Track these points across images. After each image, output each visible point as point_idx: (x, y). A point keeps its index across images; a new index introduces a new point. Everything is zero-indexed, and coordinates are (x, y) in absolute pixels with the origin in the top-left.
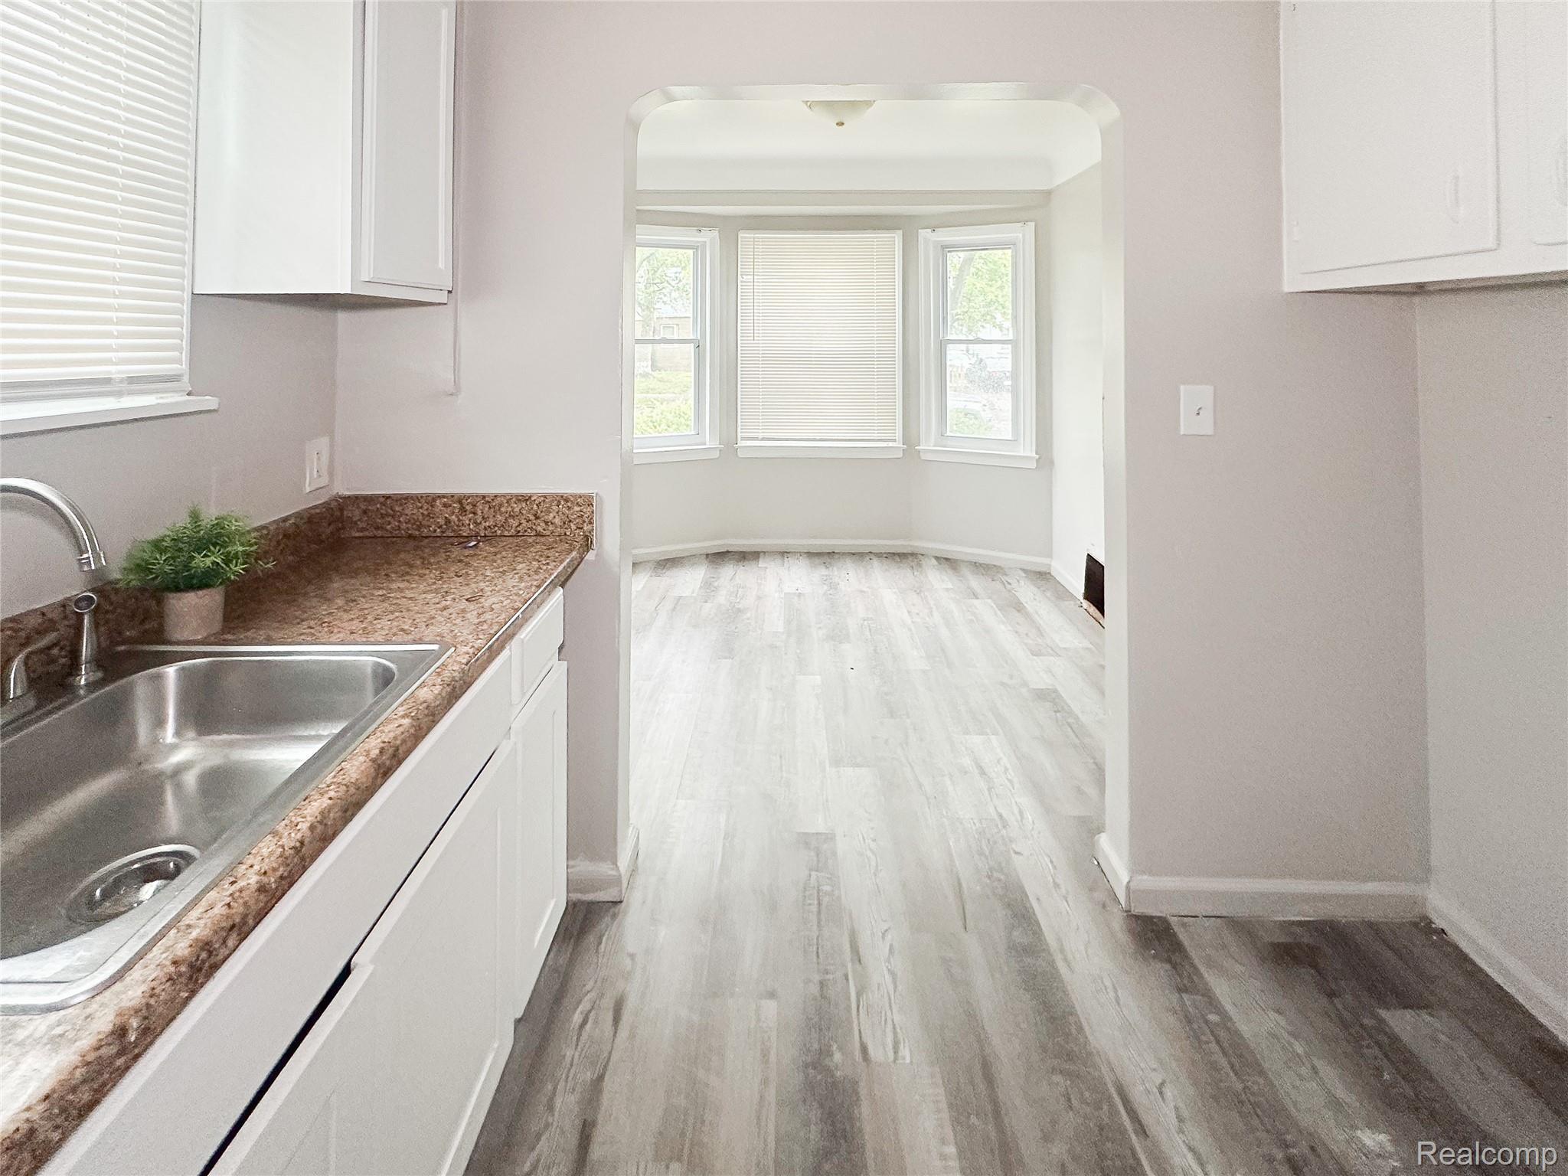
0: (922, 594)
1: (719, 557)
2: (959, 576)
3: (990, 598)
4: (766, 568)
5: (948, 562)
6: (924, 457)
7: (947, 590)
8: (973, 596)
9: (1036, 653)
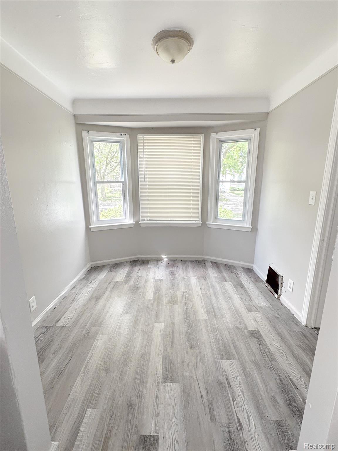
0: (206, 279)
1: (134, 263)
2: (219, 271)
3: (231, 281)
4: (151, 267)
5: (216, 265)
6: (209, 226)
7: (215, 277)
8: (225, 281)
9: (249, 310)
